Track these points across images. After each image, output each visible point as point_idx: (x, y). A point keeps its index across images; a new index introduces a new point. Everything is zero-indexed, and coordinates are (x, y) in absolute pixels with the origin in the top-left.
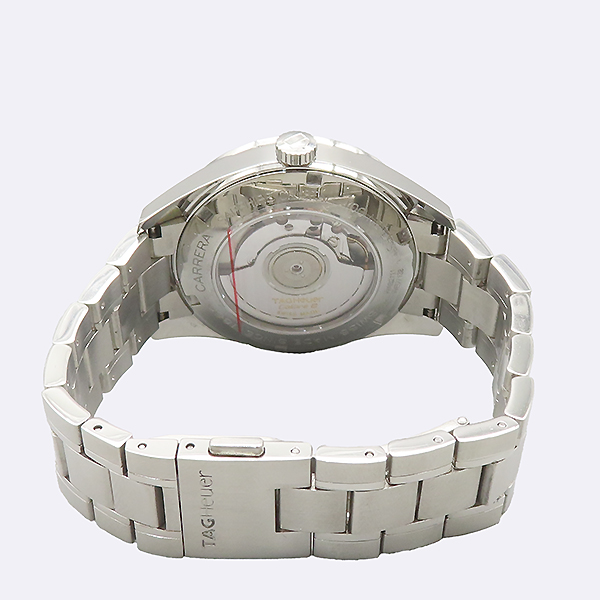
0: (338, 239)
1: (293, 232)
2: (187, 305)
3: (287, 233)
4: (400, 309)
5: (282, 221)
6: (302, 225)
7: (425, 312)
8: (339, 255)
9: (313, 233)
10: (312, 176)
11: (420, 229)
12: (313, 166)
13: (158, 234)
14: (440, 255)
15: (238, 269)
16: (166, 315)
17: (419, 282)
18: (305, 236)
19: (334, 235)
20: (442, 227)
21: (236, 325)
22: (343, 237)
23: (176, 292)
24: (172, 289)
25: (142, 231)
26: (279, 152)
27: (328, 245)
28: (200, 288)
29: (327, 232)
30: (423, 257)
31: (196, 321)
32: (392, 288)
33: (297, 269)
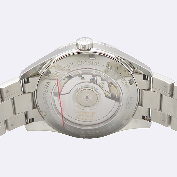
0: (104, 84)
1: (85, 81)
2: (41, 116)
3: (82, 81)
4: (132, 117)
5: (80, 76)
6: (88, 78)
7: (143, 117)
8: (105, 91)
9: (93, 81)
10: (91, 55)
11: (139, 78)
12: (92, 50)
13: (28, 82)
14: (149, 89)
15: (62, 95)
16: (33, 120)
17: (140, 104)
18: (90, 82)
19: (102, 82)
20: (148, 77)
21: (62, 124)
22: (106, 83)
23: (36, 109)
26: (77, 44)
27: (100, 86)
28: (47, 107)
29: (99, 80)
30: (141, 91)
31: (46, 124)
32: (128, 106)
33: (87, 98)
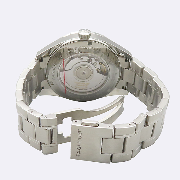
0: (96, 63)
1: (83, 61)
2: (49, 85)
3: (81, 61)
4: (115, 87)
5: (80, 57)
6: (86, 59)
7: (123, 88)
8: (97, 69)
9: (89, 61)
10: (90, 42)
11: (122, 61)
12: (90, 39)
13: (41, 60)
14: (128, 69)
15: (66, 71)
16: (43, 88)
17: (121, 78)
18: (86, 62)
20: (129, 59)
21: (64, 92)
22: (98, 63)
24: (45, 79)
25: (37, 59)
26: (79, 35)
27: (93, 65)
28: (54, 79)
29: (93, 61)
30: (123, 69)
31: (52, 91)
32: (113, 79)
33: (84, 73)
